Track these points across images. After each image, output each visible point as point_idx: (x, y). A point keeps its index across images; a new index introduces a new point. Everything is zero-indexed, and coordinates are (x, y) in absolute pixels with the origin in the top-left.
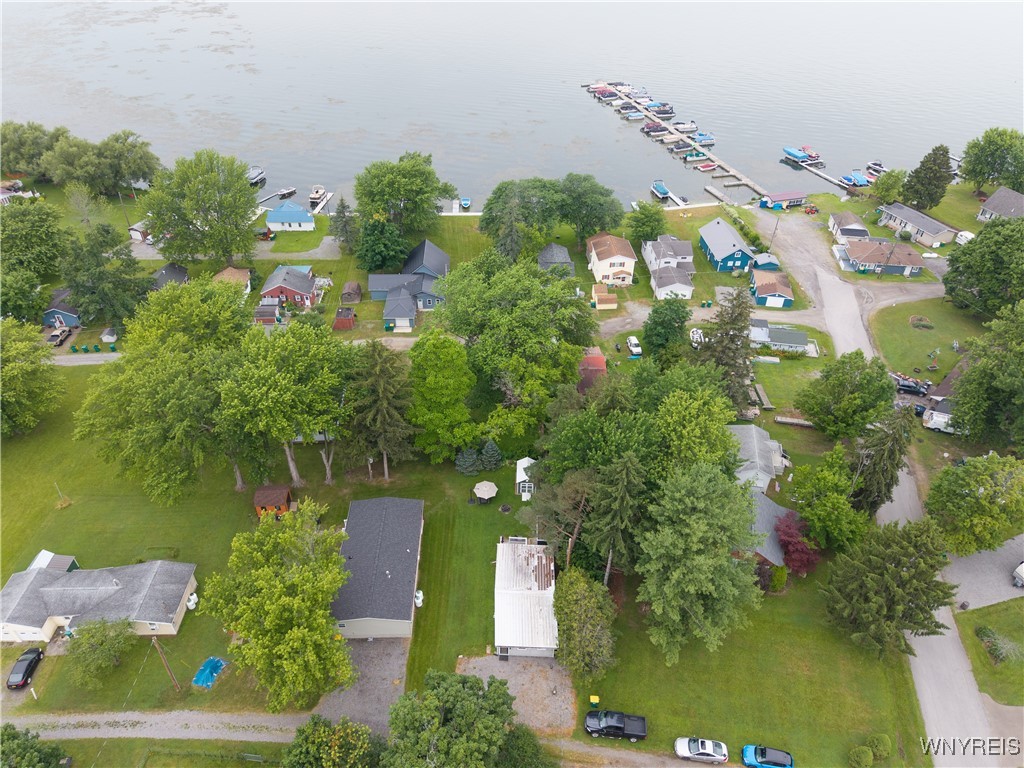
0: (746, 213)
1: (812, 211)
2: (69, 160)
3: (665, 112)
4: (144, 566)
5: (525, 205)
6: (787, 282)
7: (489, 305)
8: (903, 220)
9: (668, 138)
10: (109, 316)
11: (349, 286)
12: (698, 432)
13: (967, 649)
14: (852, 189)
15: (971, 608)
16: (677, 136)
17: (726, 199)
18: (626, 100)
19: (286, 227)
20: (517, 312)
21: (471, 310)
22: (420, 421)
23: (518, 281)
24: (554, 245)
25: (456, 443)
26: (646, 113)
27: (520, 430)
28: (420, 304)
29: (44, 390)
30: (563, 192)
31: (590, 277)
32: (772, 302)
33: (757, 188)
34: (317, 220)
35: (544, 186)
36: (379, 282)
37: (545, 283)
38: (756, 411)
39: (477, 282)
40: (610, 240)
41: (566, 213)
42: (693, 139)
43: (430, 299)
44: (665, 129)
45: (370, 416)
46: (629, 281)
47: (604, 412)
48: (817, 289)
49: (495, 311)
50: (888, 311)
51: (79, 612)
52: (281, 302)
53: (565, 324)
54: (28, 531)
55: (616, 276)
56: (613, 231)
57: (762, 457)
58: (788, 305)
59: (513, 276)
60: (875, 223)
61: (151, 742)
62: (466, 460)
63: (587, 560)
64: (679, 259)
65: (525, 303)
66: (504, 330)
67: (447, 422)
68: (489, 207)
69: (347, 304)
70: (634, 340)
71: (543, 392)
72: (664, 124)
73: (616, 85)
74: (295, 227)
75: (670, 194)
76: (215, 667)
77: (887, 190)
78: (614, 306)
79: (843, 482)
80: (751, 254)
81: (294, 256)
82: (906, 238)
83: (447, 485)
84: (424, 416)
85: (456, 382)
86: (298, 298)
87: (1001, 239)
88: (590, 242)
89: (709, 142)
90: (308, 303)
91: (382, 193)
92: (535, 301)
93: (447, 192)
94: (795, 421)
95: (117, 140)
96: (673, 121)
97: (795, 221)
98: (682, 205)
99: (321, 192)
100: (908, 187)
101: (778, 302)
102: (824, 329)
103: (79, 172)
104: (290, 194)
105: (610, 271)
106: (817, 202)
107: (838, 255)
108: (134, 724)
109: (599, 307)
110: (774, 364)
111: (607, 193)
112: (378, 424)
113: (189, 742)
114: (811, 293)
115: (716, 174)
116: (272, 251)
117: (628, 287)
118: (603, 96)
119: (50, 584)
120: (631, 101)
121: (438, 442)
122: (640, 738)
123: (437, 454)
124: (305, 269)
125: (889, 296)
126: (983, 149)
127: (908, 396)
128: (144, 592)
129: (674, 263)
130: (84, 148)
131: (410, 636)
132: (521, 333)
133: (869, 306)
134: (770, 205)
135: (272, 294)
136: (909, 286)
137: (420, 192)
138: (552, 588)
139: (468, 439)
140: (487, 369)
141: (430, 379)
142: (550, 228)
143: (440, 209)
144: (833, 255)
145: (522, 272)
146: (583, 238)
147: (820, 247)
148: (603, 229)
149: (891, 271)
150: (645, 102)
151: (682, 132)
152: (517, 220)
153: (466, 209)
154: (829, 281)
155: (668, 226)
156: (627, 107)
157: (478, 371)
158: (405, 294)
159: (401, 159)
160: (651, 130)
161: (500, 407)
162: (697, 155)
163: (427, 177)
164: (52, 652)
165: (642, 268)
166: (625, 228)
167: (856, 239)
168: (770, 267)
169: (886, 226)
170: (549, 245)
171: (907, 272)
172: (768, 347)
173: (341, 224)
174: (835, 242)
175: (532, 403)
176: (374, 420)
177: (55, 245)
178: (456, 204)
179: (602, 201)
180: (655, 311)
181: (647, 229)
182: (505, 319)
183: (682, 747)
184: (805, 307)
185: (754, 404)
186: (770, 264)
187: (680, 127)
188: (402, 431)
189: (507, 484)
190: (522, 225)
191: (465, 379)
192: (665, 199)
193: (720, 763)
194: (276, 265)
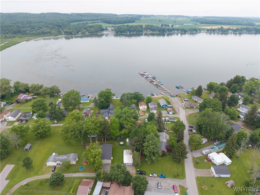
0: (168, 97)
1: (180, 97)
2: (45, 90)
3: (154, 78)
4: (71, 154)
5: (128, 97)
6: (173, 110)
7: (122, 113)
8: (195, 98)
9: (154, 83)
10: (56, 118)
11: (97, 112)
12: (151, 130)
13: (193, 162)
14: (188, 93)
15: (195, 157)
16: (156, 83)
17: (164, 95)
18: (147, 76)
19: (84, 102)
20: (126, 114)
21: (119, 114)
22: (111, 132)
23: (126, 110)
24: (133, 104)
25: (117, 135)
26: (150, 78)
27: (127, 132)
28: (109, 114)
29: (50, 129)
30: (134, 95)
31: (139, 109)
32: (170, 113)
33: (170, 93)
34: (90, 100)
35: (131, 94)
36: (102, 111)
37: (130, 110)
38: (166, 131)
39: (120, 110)
40: (142, 103)
41: (134, 98)
42: (159, 83)
43: (112, 114)
44: (154, 82)
45: (104, 130)
46: (146, 110)
47: (139, 128)
48: (179, 111)
49: (123, 114)
50: (190, 114)
51: (61, 161)
52: (85, 115)
53: (134, 116)
54: (49, 151)
55: (144, 109)
56: (143, 101)
57: (165, 137)
58: (173, 114)
59: (125, 109)
60: (191, 99)
61: (74, 177)
62: (118, 139)
63: (137, 150)
64: (155, 106)
65: (127, 113)
66: (124, 117)
67: (115, 132)
68: (121, 98)
69: (97, 115)
70: (146, 120)
71: (130, 126)
72: (154, 80)
73: (145, 73)
74: (86, 102)
75: (154, 94)
76: (82, 168)
77: (193, 93)
78: (143, 114)
79: (175, 138)
80: (167, 105)
81: (86, 107)
82: (196, 101)
83: (115, 143)
84: (112, 131)
85: (117, 126)
86: (88, 114)
87: (205, 102)
88: (139, 103)
89: (162, 84)
90: (90, 115)
91: (103, 96)
92: (129, 113)
93: (114, 95)
94: (172, 132)
95: (53, 87)
96: (156, 80)
97: (177, 99)
98: (156, 96)
99: (90, 95)
100: (196, 92)
101: (171, 113)
102: (179, 118)
103: (47, 93)
104: (84, 95)
105: (143, 108)
106: (181, 95)
107: (183, 105)
108: (71, 175)
109: (141, 114)
110: (170, 123)
111: (142, 95)
112: (106, 132)
113: (80, 177)
114: (177, 111)
115: (163, 90)
116: (82, 106)
117: (146, 111)
118: (143, 75)
119: (56, 157)
120: (148, 76)
121: (114, 135)
122: (145, 174)
123: (114, 137)
124: (89, 109)
125: (191, 112)
126: (209, 86)
127: (191, 128)
128: (71, 157)
129: (153, 107)
130: (48, 89)
131: (111, 163)
132: (127, 118)
133: (187, 114)
134: (172, 96)
135: (84, 114)
136: (195, 110)
137: (110, 95)
138: (132, 155)
139: (119, 135)
140: (122, 123)
141: (113, 125)
142: (132, 101)
143: (112, 98)
144: (182, 105)
145: (127, 108)
146: (138, 102)
147: (180, 103)
148: (141, 101)
149: (192, 107)
150: (150, 76)
151: (157, 82)
152: (126, 100)
153: (117, 98)
154: (181, 109)
155: (153, 100)
156: (147, 77)
157: (120, 124)
158: (107, 113)
159: (106, 90)
160: (151, 82)
161: (124, 129)
162: (160, 87)
163: (110, 93)
164: (57, 167)
165: (148, 107)
166: (145, 100)
167: (187, 102)
168: (170, 107)
169: (193, 99)
170: (132, 104)
171: (195, 107)
172: (169, 121)
173: (95, 101)
174: (183, 102)
175: (129, 128)
176: (105, 131)
177: (45, 106)
178: (115, 97)
179: (141, 96)
180: (149, 115)
181: (149, 101)
182: (124, 116)
183: (151, 175)
184: (176, 114)
185: (165, 130)
186: (170, 106)
187: (157, 81)
188: (109, 133)
189: (125, 142)
190: (127, 101)
191: (118, 125)
192: (153, 95)
193: (156, 177)
194: (83, 109)
